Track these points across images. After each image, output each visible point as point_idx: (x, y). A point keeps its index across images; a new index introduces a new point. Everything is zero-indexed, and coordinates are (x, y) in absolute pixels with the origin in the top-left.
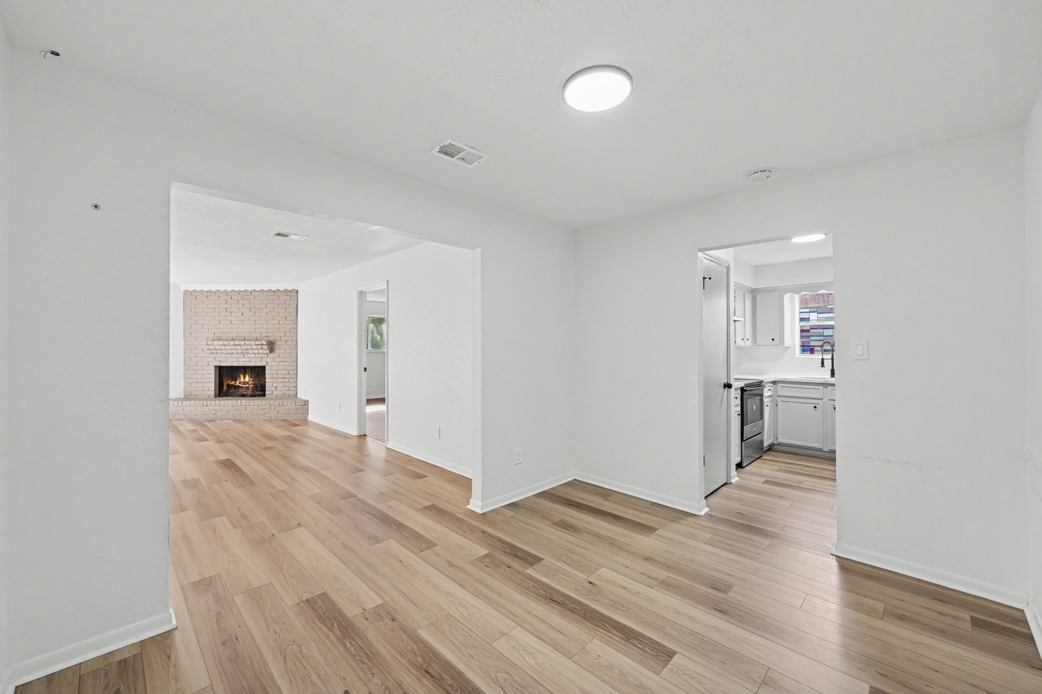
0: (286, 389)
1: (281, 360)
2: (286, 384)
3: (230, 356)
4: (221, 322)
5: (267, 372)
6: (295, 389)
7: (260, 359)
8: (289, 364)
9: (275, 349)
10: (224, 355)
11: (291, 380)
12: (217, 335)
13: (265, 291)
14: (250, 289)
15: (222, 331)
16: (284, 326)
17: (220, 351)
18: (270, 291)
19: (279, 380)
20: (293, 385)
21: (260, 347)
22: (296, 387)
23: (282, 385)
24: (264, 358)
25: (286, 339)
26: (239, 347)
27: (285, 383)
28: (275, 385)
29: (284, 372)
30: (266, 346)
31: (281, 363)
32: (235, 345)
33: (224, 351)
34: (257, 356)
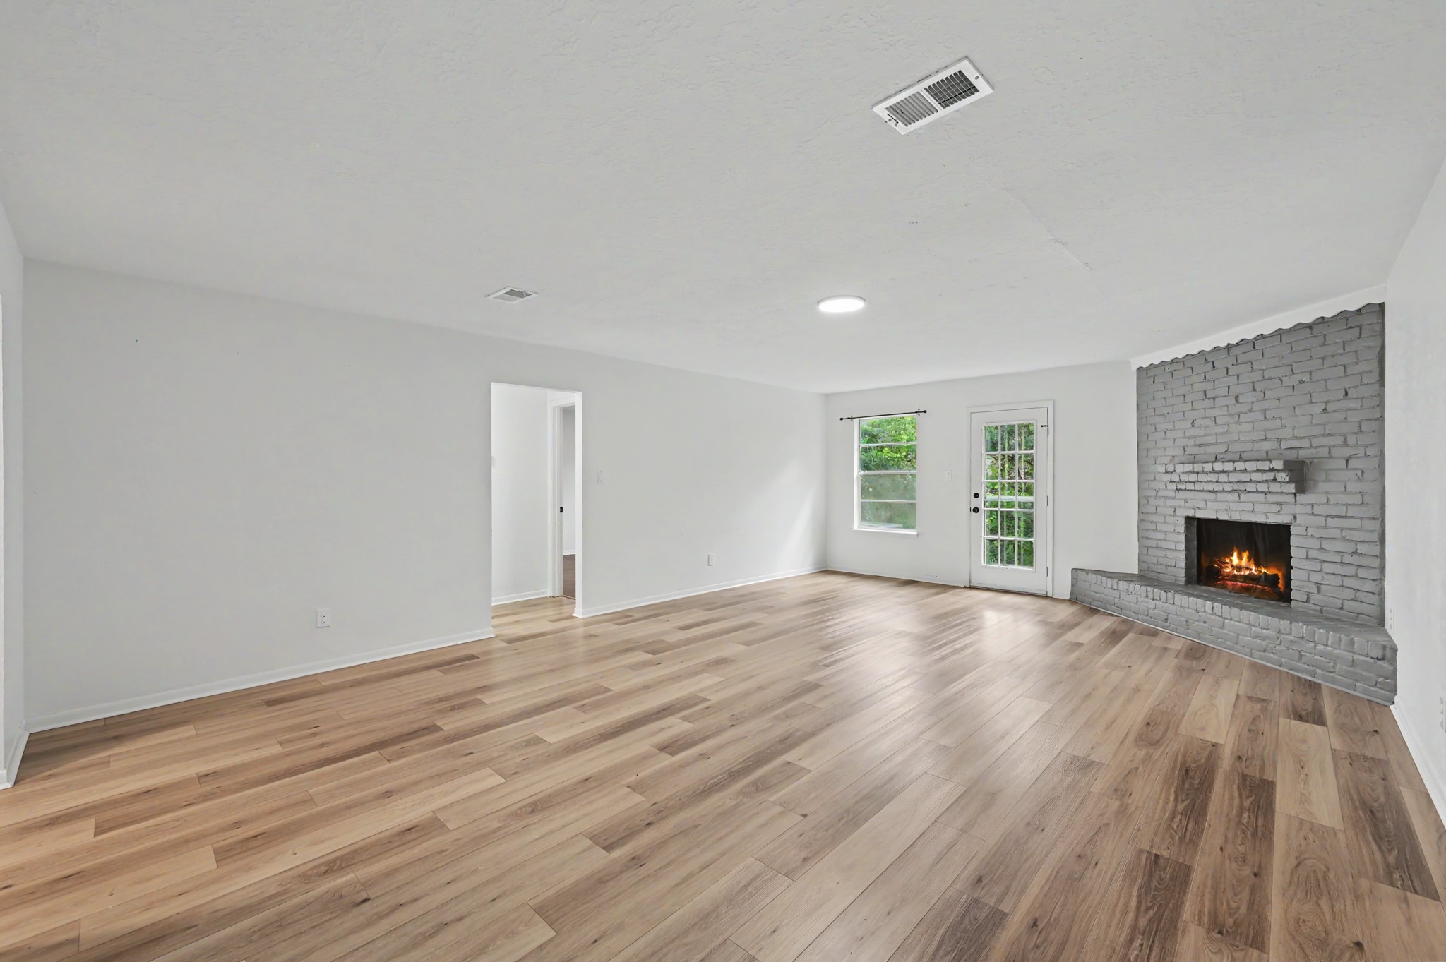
0: (1349, 594)
1: (1334, 511)
2: (1348, 582)
3: (1212, 496)
4: (1196, 424)
5: (1293, 541)
6: (1375, 599)
7: (1278, 508)
8: (1356, 523)
9: (1316, 482)
10: (1202, 495)
11: (1362, 573)
12: (1189, 451)
13: (1288, 331)
14: (1250, 336)
15: (1198, 442)
16: (1342, 416)
17: (1191, 486)
18: (1299, 327)
19: (1328, 568)
20: (1369, 586)
21: (1270, 476)
22: (1381, 593)
23: (1337, 581)
24: (1286, 503)
25: (1347, 452)
26: (1223, 478)
27: (1346, 579)
28: (1316, 578)
29: (1340, 546)
30: (1284, 475)
31: (1331, 522)
32: (1214, 471)
33: (1198, 487)
34: (1271, 498)
